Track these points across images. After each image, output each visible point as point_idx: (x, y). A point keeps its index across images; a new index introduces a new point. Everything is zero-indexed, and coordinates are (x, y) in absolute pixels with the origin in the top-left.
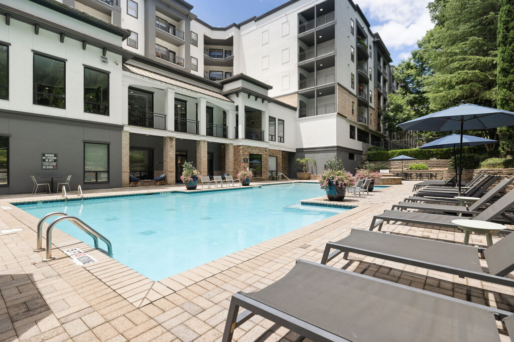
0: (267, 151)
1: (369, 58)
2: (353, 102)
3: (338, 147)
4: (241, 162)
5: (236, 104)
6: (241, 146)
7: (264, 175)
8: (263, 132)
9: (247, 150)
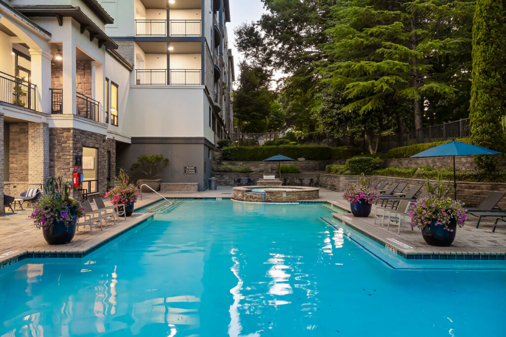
3: (205, 139)
4: (71, 164)
5: (55, 39)
6: (72, 131)
7: (101, 187)
8: (97, 103)
9: (81, 138)
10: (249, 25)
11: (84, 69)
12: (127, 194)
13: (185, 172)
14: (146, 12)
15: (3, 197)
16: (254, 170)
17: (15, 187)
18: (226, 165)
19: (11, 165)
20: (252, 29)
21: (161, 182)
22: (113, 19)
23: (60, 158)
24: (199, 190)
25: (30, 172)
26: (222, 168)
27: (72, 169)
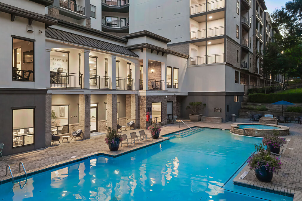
0: (165, 98)
1: (250, 8)
2: (237, 50)
3: (226, 93)
4: (146, 111)
5: (140, 58)
6: (146, 97)
7: (164, 120)
8: (162, 81)
9: (151, 100)
10: (280, 9)
11: (158, 66)
12: (155, 129)
13: (215, 111)
14: (199, 24)
15: (117, 126)
16: (270, 109)
17: (127, 120)
18: (250, 105)
19: (126, 111)
20: (283, 11)
21: (202, 116)
22: (171, 40)
23: (142, 108)
24: (223, 122)
25: (131, 114)
26: (246, 107)
27: (146, 113)
